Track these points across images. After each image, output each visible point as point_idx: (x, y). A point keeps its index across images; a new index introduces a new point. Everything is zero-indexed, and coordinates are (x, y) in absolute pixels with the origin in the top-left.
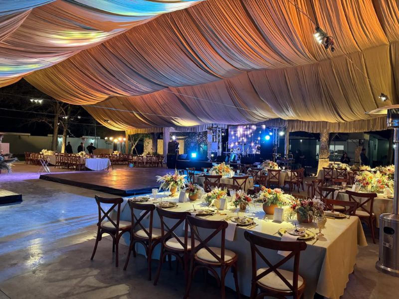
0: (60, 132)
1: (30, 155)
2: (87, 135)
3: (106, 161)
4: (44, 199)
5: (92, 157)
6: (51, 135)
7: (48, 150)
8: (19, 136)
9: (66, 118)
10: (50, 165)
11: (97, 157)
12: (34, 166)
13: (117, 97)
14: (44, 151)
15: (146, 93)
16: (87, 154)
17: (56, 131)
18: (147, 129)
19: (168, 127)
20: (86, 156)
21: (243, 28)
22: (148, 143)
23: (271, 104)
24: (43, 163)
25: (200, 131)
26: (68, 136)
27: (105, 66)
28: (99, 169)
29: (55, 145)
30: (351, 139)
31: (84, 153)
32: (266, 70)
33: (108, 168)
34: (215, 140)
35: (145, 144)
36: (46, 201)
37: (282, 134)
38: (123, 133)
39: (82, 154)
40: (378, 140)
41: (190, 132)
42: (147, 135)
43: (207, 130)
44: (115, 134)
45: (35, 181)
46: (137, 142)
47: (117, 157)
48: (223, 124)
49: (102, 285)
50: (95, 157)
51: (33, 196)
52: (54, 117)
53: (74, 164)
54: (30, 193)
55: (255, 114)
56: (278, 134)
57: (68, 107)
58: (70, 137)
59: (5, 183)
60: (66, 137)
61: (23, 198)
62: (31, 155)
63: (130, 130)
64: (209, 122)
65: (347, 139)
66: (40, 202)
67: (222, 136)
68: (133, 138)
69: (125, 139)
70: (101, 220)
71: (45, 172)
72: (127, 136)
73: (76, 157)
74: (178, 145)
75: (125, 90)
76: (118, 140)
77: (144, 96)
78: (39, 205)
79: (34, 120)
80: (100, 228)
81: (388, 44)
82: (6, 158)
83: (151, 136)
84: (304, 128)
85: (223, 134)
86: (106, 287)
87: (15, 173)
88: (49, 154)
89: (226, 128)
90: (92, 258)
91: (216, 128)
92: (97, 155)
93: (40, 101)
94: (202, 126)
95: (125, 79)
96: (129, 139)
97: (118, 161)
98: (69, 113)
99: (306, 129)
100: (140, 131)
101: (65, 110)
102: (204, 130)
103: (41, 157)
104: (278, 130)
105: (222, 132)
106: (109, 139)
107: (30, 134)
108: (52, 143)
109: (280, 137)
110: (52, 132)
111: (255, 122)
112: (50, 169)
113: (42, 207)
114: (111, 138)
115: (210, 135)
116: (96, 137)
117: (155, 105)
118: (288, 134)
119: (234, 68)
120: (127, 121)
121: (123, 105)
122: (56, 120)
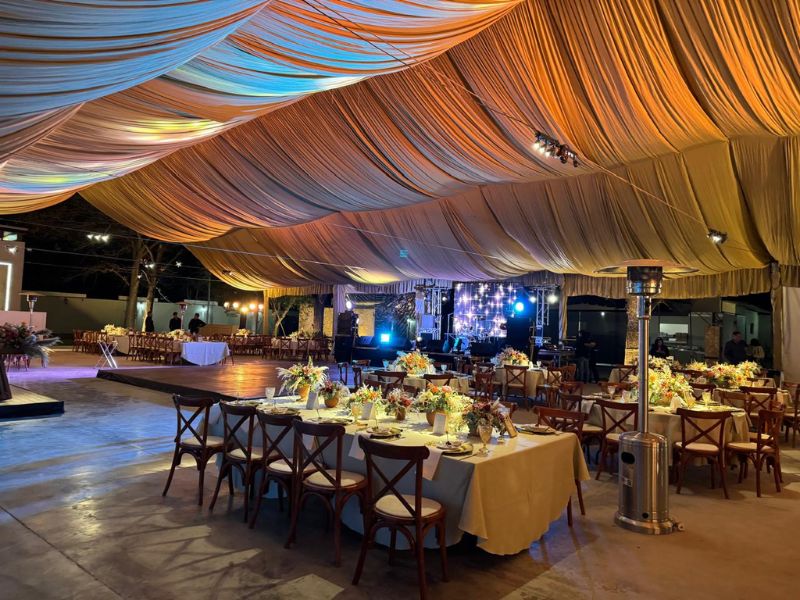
0: (142, 293)
1: (82, 335)
2: (193, 298)
3: (222, 347)
4: (102, 410)
5: (195, 339)
6: (125, 298)
7: (116, 326)
8: (66, 299)
9: (152, 266)
10: (117, 354)
11: (205, 339)
12: (90, 356)
13: (247, 229)
14: (108, 328)
15: (300, 221)
16: (186, 334)
17: (135, 289)
18: (303, 289)
19: (341, 283)
20: (185, 337)
21: (463, 113)
22: (307, 314)
23: (527, 245)
24: (104, 348)
25: (401, 292)
26: (156, 300)
27: (227, 175)
28: (206, 363)
29: (130, 317)
30: (696, 311)
31: (181, 332)
32: (512, 183)
33: (224, 361)
34: (429, 311)
35: (302, 316)
36: (105, 414)
37: (553, 299)
38: (258, 296)
39: (178, 334)
40: (759, 314)
41: (383, 295)
42: (304, 299)
43: (414, 290)
44: (244, 296)
45: (90, 380)
46: (286, 312)
47: (244, 339)
48: (444, 280)
49: (172, 525)
50: (200, 339)
51: (82, 405)
52: (131, 264)
53: (162, 353)
54: (78, 400)
55: (500, 262)
56: (546, 301)
57: (158, 246)
58: (159, 301)
59: (37, 384)
60: (152, 301)
61: (66, 408)
62: (85, 334)
63: (271, 290)
64: (418, 276)
65: (690, 312)
66: (94, 414)
67: (443, 302)
68: (279, 304)
69: (261, 307)
70: (180, 432)
71: (107, 365)
72: (266, 300)
73: (166, 339)
74: (355, 319)
75: (261, 217)
76: (248, 309)
77: (295, 227)
78: (91, 419)
79: (94, 269)
80: (178, 445)
81: (726, 139)
82: (41, 337)
83: (313, 301)
84: (594, 290)
85: (444, 299)
86: (178, 528)
87: (53, 368)
88: (119, 334)
89: (450, 287)
90: (165, 493)
91: (431, 286)
92: (205, 336)
93: (105, 238)
94: (406, 283)
95: (261, 198)
96: (271, 307)
97: (245, 347)
98: (159, 255)
99: (599, 291)
100: (290, 291)
101: (153, 251)
102: (409, 291)
103: (102, 338)
104: (546, 292)
105: (443, 295)
106: (231, 306)
107: (85, 296)
108: (127, 312)
109: (551, 305)
110: (127, 292)
111: (502, 277)
112: (118, 362)
113: (97, 423)
114: (236, 305)
115: (420, 301)
116: (211, 303)
117: (316, 244)
118: (564, 301)
119: (452, 180)
120: (266, 272)
121: (258, 243)
122: (135, 269)
